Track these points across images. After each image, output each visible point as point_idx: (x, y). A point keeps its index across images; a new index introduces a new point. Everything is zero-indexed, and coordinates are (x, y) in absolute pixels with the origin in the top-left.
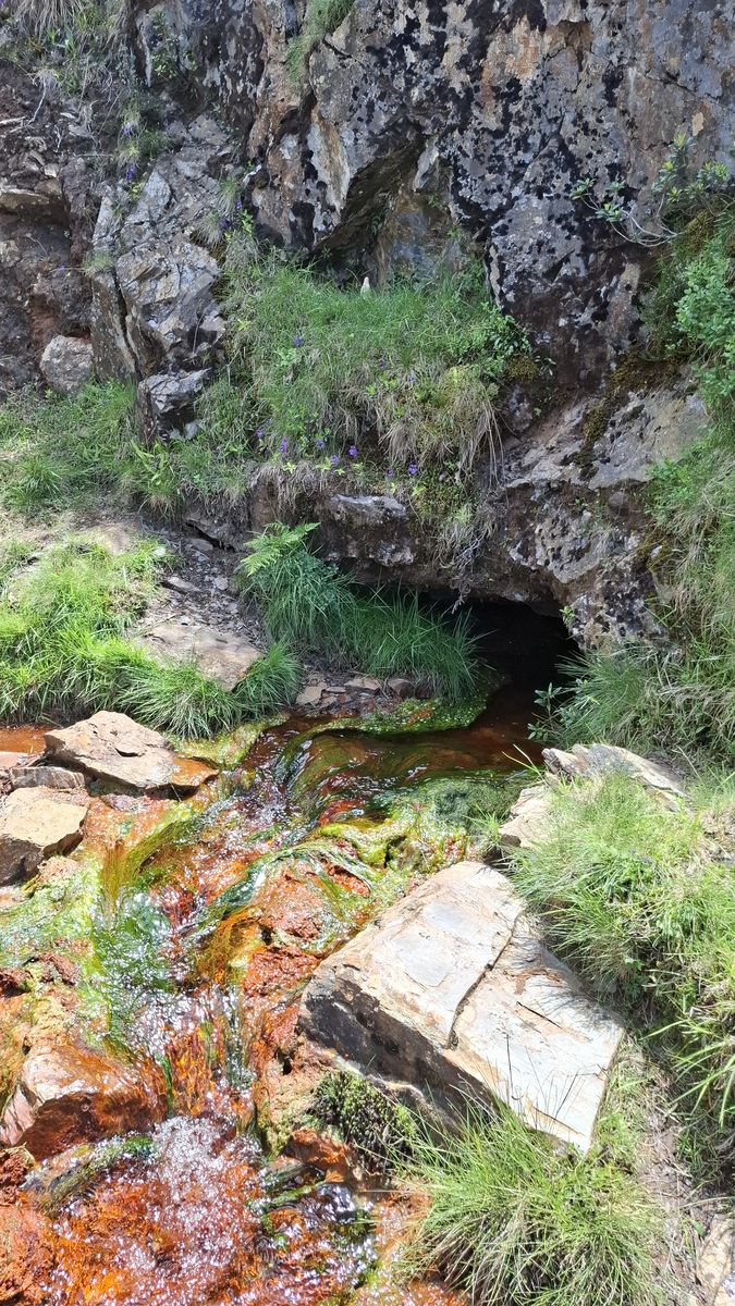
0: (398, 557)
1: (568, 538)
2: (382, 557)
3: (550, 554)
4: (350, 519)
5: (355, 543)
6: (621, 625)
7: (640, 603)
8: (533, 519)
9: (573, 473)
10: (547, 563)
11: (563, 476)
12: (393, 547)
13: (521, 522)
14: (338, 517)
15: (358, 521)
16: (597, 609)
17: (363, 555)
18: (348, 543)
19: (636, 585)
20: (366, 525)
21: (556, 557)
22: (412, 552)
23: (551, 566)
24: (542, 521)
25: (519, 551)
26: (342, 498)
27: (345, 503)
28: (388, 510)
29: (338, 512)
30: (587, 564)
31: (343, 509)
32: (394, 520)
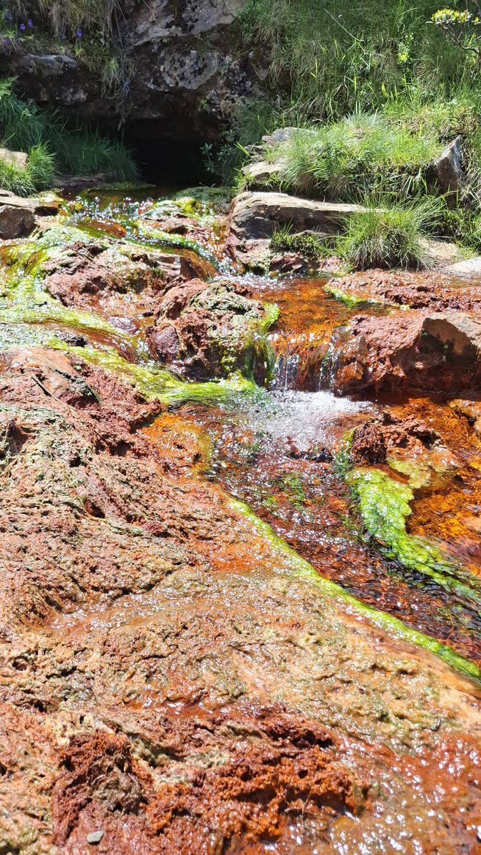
0: (77, 96)
1: (187, 67)
2: (66, 98)
3: (178, 78)
4: (40, 71)
5: (44, 90)
6: (241, 97)
7: (249, 83)
8: (155, 64)
9: (177, 31)
10: (177, 83)
11: (171, 33)
12: (72, 90)
13: (149, 67)
14: (31, 70)
15: (46, 73)
16: (224, 94)
17: (52, 97)
18: (39, 90)
19: (244, 74)
20: (52, 76)
21: (182, 78)
22: (85, 93)
23: (181, 84)
24: (163, 64)
25: (153, 83)
26: (32, 56)
27: (35, 59)
28: (65, 63)
29: (31, 67)
30: (208, 75)
31: (34, 64)
32: (70, 69)
